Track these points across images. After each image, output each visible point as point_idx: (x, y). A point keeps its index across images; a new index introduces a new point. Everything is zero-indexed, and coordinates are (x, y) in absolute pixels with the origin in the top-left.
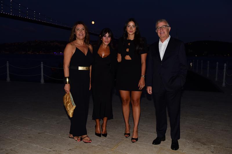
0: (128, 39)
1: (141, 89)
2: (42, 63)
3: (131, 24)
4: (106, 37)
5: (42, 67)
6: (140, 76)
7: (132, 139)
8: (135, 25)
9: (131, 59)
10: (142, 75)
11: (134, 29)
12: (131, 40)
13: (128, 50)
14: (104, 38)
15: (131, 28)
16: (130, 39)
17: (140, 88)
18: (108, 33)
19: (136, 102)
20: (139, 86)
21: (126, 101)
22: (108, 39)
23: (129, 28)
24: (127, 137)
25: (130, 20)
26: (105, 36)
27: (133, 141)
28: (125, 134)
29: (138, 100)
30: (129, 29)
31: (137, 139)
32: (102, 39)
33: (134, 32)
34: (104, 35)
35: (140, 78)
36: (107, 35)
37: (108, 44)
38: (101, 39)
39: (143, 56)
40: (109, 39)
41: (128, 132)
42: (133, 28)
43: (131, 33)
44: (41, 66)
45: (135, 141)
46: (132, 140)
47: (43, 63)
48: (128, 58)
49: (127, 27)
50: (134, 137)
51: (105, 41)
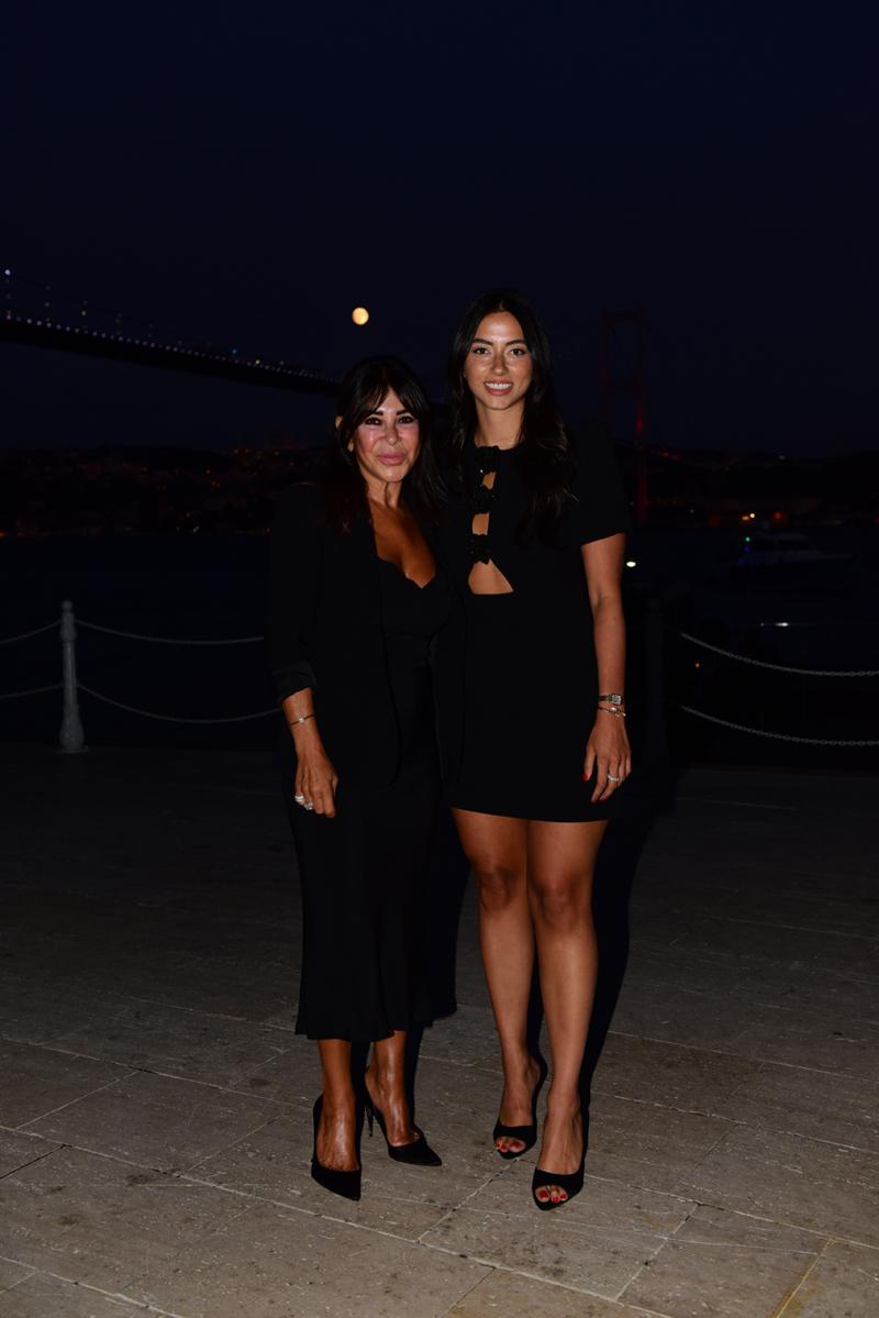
0: (479, 443)
1: (608, 792)
2: (67, 605)
3: (499, 331)
4: (380, 423)
5: (68, 633)
6: (593, 700)
7: (541, 1179)
8: (522, 338)
9: (507, 588)
10: (605, 692)
11: (518, 368)
12: (502, 448)
13: (480, 525)
14: (368, 433)
15: (500, 361)
16: (492, 444)
17: (597, 792)
18: (398, 393)
19: (564, 899)
20: (589, 773)
21: (498, 881)
22: (399, 439)
23: (486, 358)
24: (509, 1155)
25: (489, 308)
26: (373, 421)
27: (544, 1194)
28: (500, 1131)
29: (571, 886)
30: (479, 369)
31: (573, 1184)
32: (358, 441)
33: (520, 387)
34: (370, 416)
35: (590, 719)
36: (390, 407)
37: (403, 470)
38: (351, 447)
39: (600, 557)
40: (409, 435)
41: (520, 1119)
42: (511, 359)
43: (496, 402)
44: (59, 628)
45: (556, 1193)
46: (534, 1189)
47: (73, 610)
48: (488, 579)
49: (471, 357)
50: (549, 1168)
51: (382, 457)
